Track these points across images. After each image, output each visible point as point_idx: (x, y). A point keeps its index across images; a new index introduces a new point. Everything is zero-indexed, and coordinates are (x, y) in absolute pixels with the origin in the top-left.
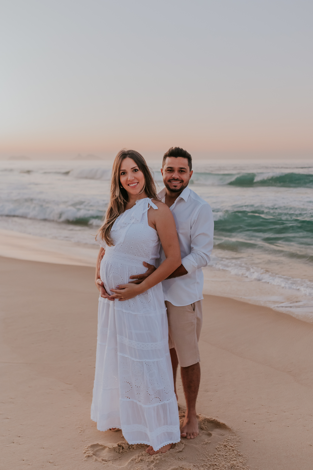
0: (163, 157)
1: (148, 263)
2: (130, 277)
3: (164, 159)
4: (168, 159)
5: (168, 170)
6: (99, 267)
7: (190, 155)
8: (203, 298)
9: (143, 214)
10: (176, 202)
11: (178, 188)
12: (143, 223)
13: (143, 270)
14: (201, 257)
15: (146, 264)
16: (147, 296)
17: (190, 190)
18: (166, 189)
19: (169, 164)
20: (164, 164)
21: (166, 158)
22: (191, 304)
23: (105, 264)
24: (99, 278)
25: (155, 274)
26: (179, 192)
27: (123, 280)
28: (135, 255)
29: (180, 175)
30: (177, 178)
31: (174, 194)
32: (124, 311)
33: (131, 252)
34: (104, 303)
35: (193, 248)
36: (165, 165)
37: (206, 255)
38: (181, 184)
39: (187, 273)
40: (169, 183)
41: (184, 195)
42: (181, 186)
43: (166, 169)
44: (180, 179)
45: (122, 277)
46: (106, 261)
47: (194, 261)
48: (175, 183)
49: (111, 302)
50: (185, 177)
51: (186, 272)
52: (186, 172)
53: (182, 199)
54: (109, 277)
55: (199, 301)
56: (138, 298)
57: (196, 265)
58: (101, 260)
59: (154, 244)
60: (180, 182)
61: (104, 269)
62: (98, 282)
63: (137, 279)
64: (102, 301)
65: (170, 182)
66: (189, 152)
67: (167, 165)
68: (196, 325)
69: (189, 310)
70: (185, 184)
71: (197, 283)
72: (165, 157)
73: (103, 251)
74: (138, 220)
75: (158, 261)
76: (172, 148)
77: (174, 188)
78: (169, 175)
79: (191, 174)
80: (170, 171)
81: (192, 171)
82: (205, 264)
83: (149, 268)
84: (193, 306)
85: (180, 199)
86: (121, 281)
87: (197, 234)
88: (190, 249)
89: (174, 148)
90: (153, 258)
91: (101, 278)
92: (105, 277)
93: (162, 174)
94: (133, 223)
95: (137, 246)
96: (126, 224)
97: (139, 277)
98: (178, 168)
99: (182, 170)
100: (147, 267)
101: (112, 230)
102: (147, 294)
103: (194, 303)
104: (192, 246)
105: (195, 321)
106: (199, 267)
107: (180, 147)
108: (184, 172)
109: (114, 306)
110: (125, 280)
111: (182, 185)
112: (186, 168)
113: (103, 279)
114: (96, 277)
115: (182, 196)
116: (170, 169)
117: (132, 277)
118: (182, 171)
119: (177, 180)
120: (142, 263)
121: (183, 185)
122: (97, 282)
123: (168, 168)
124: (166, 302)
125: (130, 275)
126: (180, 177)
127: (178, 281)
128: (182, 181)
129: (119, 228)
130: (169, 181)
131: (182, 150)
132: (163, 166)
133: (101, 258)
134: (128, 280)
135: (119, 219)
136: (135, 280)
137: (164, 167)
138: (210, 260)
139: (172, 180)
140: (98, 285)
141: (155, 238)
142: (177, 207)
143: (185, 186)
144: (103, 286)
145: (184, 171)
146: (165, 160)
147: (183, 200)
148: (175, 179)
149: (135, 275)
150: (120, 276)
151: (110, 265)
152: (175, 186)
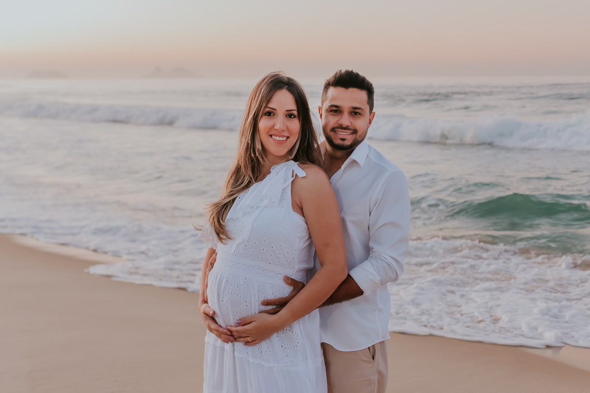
0: (324, 86)
1: (293, 278)
2: (262, 302)
3: (324, 90)
4: (332, 91)
5: (332, 111)
6: (206, 282)
7: (371, 85)
8: (388, 337)
9: (284, 190)
10: (343, 167)
11: (348, 143)
12: (282, 207)
13: (285, 291)
14: (386, 265)
15: (290, 280)
16: (292, 335)
17: (369, 147)
18: (327, 143)
19: (333, 99)
20: (325, 98)
21: (329, 88)
22: (369, 348)
23: (216, 277)
24: (205, 301)
25: (304, 294)
26: (349, 150)
27: (247, 306)
28: (270, 263)
29: (351, 120)
30: (348, 126)
31: (339, 154)
32: (251, 360)
33: (262, 258)
34: (215, 347)
35: (373, 248)
36: (326, 100)
37: (396, 261)
38: (354, 136)
39: (362, 294)
40: (332, 134)
41: (358, 154)
42: (354, 140)
43: (327, 107)
44: (352, 127)
45: (246, 302)
46: (218, 273)
47: (375, 273)
48: (342, 134)
49: (228, 346)
50: (360, 123)
51: (360, 292)
52: (362, 116)
53: (354, 162)
54: (222, 301)
55: (382, 343)
56: (275, 338)
57: (378, 278)
58: (210, 270)
59: (301, 244)
60: (352, 133)
61: (215, 287)
62: (204, 309)
63: (274, 307)
64: (211, 343)
65: (335, 131)
66: (370, 79)
67: (330, 102)
68: (376, 384)
69: (365, 359)
70: (360, 136)
71: (379, 310)
72: (328, 86)
73: (213, 256)
74: (274, 202)
75: (310, 273)
76: (341, 71)
77: (340, 142)
78: (333, 120)
79: (371, 118)
80: (335, 111)
81: (374, 113)
82: (393, 276)
83: (294, 287)
84: (372, 352)
85: (351, 161)
86: (244, 308)
87: (380, 224)
88: (368, 250)
89: (343, 71)
90: (301, 268)
91: (209, 302)
92: (216, 302)
93: (319, 116)
94: (266, 206)
95: (272, 247)
96: (253, 207)
97: (277, 303)
98: (350, 107)
99: (357, 111)
100: (291, 286)
101: (228, 217)
102: (293, 331)
103: (373, 346)
104: (371, 244)
105: (375, 378)
106: (383, 283)
107: (355, 71)
108: (359, 116)
109: (234, 350)
110: (253, 307)
111: (355, 138)
112: (363, 107)
113: (213, 305)
114: (200, 299)
115: (354, 156)
116: (335, 109)
117: (267, 303)
118: (356, 113)
119: (346, 128)
120: (282, 277)
121: (357, 138)
122: (202, 310)
123: (332, 106)
124: (323, 345)
125: (262, 299)
126: (351, 123)
127: (347, 308)
128: (355, 132)
129: (242, 215)
130: (333, 130)
131: (357, 75)
132: (323, 103)
133: (210, 267)
134: (257, 307)
135: (242, 199)
136: (270, 307)
137: (325, 105)
138: (402, 269)
139: (338, 128)
140: (203, 315)
141: (304, 234)
142: (344, 176)
143: (359, 139)
144: (212, 318)
145: (360, 114)
146: (327, 92)
147: (357, 163)
148: (341, 127)
149: (271, 299)
150: (243, 299)
151: (224, 279)
152: (343, 140)
